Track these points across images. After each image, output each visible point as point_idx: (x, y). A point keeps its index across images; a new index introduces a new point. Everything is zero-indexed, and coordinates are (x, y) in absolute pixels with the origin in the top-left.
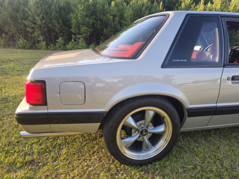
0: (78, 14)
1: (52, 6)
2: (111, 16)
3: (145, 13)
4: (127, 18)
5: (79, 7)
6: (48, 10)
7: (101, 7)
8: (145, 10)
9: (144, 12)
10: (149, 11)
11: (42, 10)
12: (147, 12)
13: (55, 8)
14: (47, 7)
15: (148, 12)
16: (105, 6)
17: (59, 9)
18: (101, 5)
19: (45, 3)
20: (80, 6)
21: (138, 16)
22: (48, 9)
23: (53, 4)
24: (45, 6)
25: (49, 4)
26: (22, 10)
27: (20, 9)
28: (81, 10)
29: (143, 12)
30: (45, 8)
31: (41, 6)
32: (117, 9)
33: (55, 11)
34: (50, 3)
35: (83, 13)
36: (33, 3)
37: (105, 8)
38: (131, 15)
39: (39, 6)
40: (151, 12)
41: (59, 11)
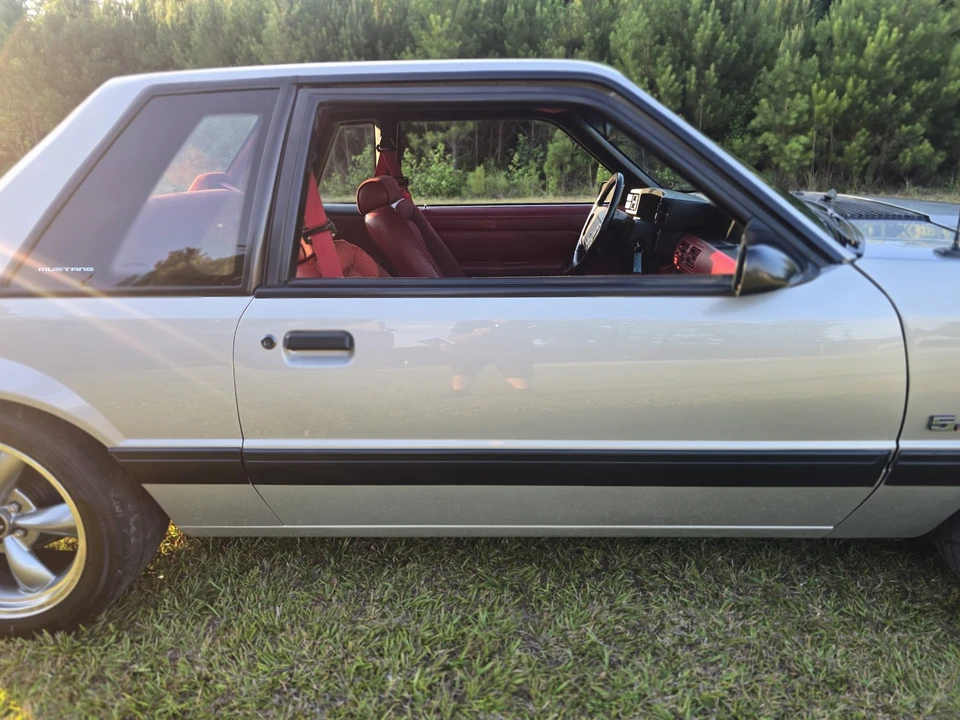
0: (429, 50)
1: (342, 30)
2: (557, 47)
3: (702, 20)
4: (622, 50)
5: (434, 23)
6: (328, 47)
7: (522, 15)
8: (702, 9)
9: (695, 16)
10: (718, 11)
11: (307, 46)
12: (710, 14)
13: (352, 36)
14: (324, 33)
15: (714, 15)
16: (538, 8)
17: (366, 38)
18: (519, 7)
19: (318, 20)
20: (439, 17)
21: (670, 38)
22: (328, 40)
23: (347, 21)
24: (321, 31)
25: (333, 24)
26: (244, 52)
27: (239, 48)
28: (440, 35)
29: (690, 19)
30: (317, 37)
31: (306, 33)
32: (589, 14)
33: (353, 45)
34: (336, 17)
35: (450, 45)
36: (279, 24)
37: (538, 14)
38: (638, 36)
39: (299, 32)
40: (732, 14)
41: (366, 46)
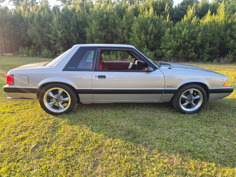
0: (92, 28)
1: (71, 22)
2: (120, 29)
3: (150, 25)
4: (134, 31)
5: (94, 22)
6: (68, 25)
7: (112, 22)
8: (150, 23)
9: (149, 24)
10: (153, 24)
11: (63, 25)
12: (152, 24)
13: (73, 23)
14: (67, 22)
15: (152, 25)
16: (116, 20)
17: (76, 24)
18: (112, 20)
19: (65, 19)
21: (144, 29)
22: (68, 24)
23: (72, 20)
24: (66, 22)
25: (69, 20)
26: (47, 25)
27: (46, 24)
29: (148, 25)
30: (65, 23)
31: (62, 22)
32: (127, 22)
33: (73, 25)
34: (69, 19)
35: (97, 28)
36: (56, 20)
37: (116, 22)
38: (137, 28)
39: (61, 22)
40: (156, 25)
41: (76, 26)
